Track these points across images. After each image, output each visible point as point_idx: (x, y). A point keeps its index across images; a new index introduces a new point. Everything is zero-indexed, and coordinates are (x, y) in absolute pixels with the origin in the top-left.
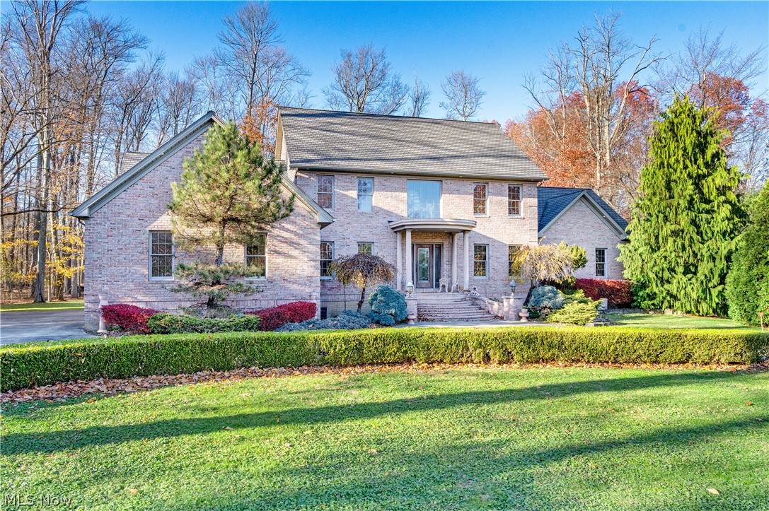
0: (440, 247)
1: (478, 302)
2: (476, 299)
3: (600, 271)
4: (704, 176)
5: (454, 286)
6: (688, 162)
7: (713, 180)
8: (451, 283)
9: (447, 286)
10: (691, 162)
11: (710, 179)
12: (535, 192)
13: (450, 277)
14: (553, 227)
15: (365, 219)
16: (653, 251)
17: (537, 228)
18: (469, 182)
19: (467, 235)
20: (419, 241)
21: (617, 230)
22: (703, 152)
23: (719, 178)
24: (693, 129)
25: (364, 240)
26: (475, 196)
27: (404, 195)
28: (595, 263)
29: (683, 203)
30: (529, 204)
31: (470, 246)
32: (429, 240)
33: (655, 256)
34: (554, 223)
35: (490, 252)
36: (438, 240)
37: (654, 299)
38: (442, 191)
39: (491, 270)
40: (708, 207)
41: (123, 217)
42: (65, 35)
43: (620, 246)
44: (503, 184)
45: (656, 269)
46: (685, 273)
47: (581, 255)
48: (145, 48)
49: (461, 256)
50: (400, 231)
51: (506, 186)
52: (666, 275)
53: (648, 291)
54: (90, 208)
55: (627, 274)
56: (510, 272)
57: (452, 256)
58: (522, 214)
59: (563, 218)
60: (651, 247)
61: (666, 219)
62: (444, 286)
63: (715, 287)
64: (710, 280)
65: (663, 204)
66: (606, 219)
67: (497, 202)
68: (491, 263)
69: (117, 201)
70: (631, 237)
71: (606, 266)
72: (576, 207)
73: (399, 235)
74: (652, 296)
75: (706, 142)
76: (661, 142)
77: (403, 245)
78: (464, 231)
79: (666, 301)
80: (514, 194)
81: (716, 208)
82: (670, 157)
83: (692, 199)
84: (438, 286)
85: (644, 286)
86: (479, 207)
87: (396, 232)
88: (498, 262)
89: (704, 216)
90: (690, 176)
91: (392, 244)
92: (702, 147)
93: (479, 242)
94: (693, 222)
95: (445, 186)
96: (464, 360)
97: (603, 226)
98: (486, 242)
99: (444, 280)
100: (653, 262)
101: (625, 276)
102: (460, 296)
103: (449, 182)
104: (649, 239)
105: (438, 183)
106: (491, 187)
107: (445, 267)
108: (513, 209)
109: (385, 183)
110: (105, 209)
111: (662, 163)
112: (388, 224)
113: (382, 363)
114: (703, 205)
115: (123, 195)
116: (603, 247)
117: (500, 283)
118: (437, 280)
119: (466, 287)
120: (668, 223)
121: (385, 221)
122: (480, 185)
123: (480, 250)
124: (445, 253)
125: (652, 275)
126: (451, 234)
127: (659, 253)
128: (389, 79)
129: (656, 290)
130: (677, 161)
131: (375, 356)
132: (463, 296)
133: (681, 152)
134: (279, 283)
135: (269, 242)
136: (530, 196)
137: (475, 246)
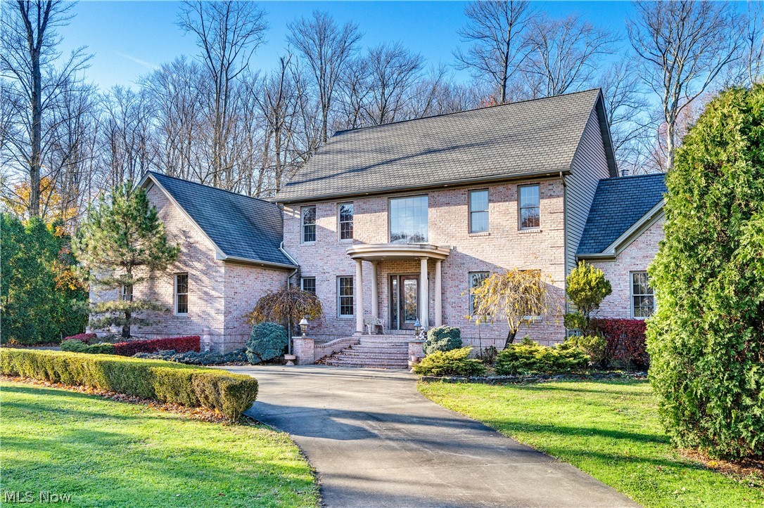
12: (556, 189)
18: (463, 191)
25: (343, 273)
27: (384, 218)
30: (551, 210)
44: (510, 186)
51: (513, 189)
58: (542, 227)
67: (501, 213)
93: (475, 268)
95: (431, 200)
98: (485, 269)
103: (437, 194)
109: (364, 206)
134: (195, 319)
135: (189, 281)
136: (551, 196)
137: (472, 275)
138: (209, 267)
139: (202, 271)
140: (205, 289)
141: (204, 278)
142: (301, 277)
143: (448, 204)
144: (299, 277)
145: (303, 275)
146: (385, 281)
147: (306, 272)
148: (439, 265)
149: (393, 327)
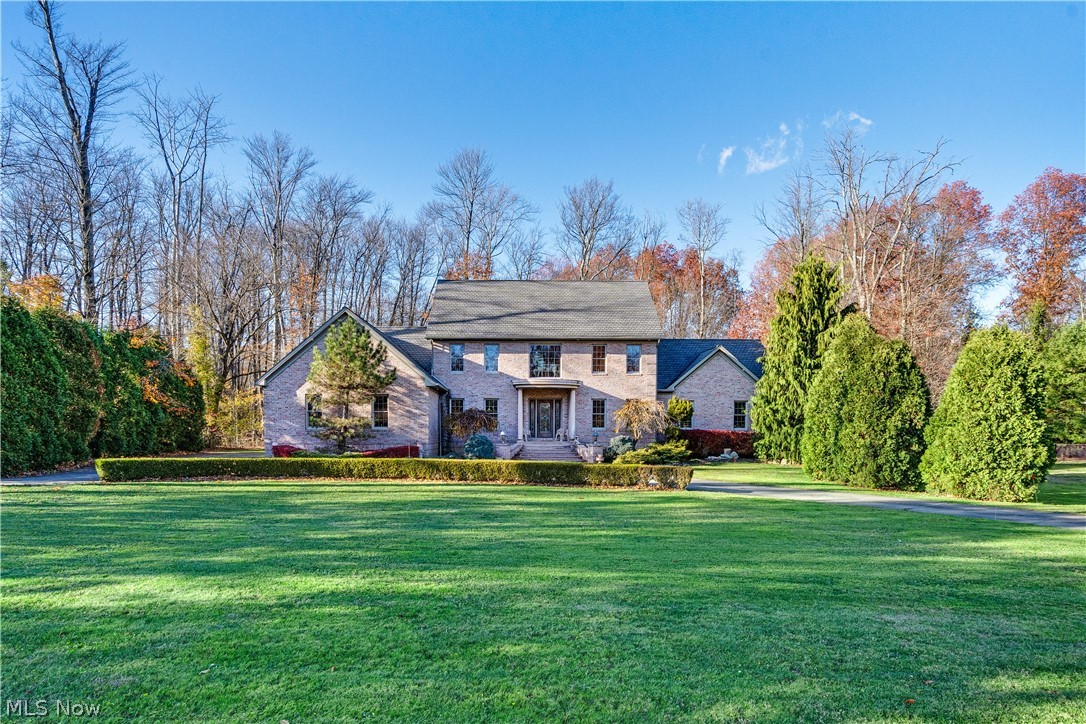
0: (559, 401)
3: (739, 423)
4: (819, 332)
6: (804, 319)
7: (824, 336)
10: (807, 319)
11: (821, 335)
12: (655, 349)
14: (686, 382)
15: (491, 380)
16: (769, 403)
17: (656, 384)
18: (588, 344)
20: (540, 397)
25: (492, 396)
26: (594, 356)
27: (526, 358)
28: (734, 415)
29: (791, 359)
30: (648, 362)
31: (588, 401)
32: (550, 397)
33: (767, 408)
35: (608, 407)
36: (558, 396)
38: (561, 352)
39: (609, 422)
40: (813, 362)
41: (288, 385)
42: (300, 196)
44: (621, 344)
46: (792, 424)
48: (370, 202)
49: (579, 411)
50: (516, 388)
51: (624, 347)
52: (775, 427)
53: (763, 441)
54: (267, 379)
57: (569, 410)
58: (641, 372)
59: (698, 372)
65: (776, 359)
66: (745, 372)
67: (615, 361)
68: (608, 416)
69: (284, 374)
71: (745, 418)
72: (713, 361)
82: (789, 313)
84: (557, 436)
85: (763, 436)
86: (598, 366)
88: (615, 415)
90: (804, 332)
91: (513, 400)
93: (596, 397)
95: (564, 348)
97: (743, 380)
98: (603, 397)
99: (560, 431)
100: (765, 415)
103: (568, 344)
104: (767, 392)
106: (609, 348)
107: (564, 419)
108: (632, 367)
109: (509, 348)
110: (276, 380)
112: (511, 383)
114: (809, 360)
115: (287, 370)
116: (742, 399)
118: (556, 431)
119: (572, 437)
121: (508, 381)
122: (599, 347)
123: (599, 405)
124: (564, 407)
125: (764, 428)
126: (568, 392)
133: (796, 309)
134: (397, 431)
135: (389, 401)
136: (649, 353)
137: (594, 402)
138: (411, 391)
139: (404, 394)
140: (407, 408)
141: (406, 399)
142: (450, 397)
143: (577, 352)
144: (449, 397)
145: (453, 397)
146: (527, 403)
147: (455, 394)
148: (573, 393)
149: (533, 435)
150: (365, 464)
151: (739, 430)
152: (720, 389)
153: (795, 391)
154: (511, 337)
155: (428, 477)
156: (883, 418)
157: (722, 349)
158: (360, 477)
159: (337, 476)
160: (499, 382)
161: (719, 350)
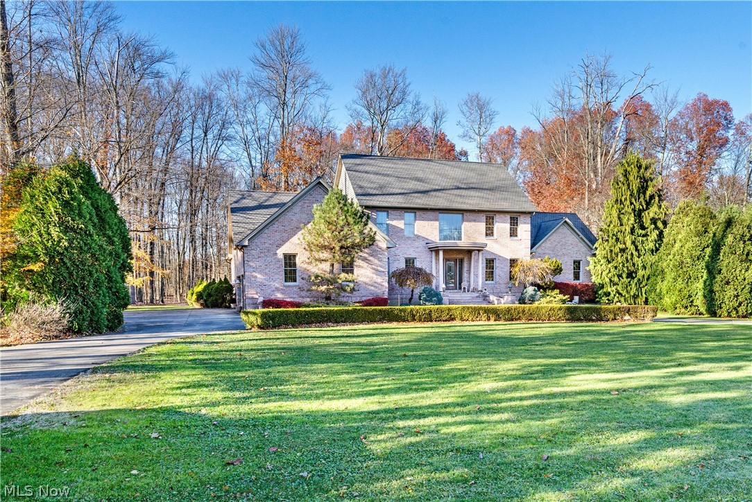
0: (462, 261)
1: (487, 298)
2: (486, 296)
3: (577, 277)
4: (644, 210)
5: (472, 287)
6: (633, 200)
7: (648, 214)
8: (469, 286)
9: (466, 288)
10: (636, 200)
11: (646, 212)
12: (529, 220)
13: (469, 282)
14: (543, 245)
15: (410, 242)
16: (609, 262)
17: (530, 247)
18: (482, 215)
19: (481, 253)
20: (447, 257)
21: (589, 246)
22: (644, 193)
23: (653, 211)
24: (638, 176)
25: (409, 256)
26: (487, 224)
27: (437, 224)
28: (573, 271)
29: (628, 229)
30: (525, 229)
31: (482, 260)
32: (455, 256)
33: (609, 266)
34: (543, 242)
35: (496, 264)
36: (461, 256)
37: (609, 296)
38: (463, 220)
39: (497, 277)
40: (643, 232)
41: (267, 245)
43: (589, 258)
44: (506, 215)
45: (610, 275)
46: (627, 278)
47: (558, 266)
49: (476, 267)
50: (435, 250)
51: (508, 217)
52: (616, 279)
53: (605, 290)
55: (594, 279)
56: (511, 279)
57: (470, 267)
58: (520, 237)
59: (550, 238)
60: (608, 260)
61: (617, 240)
62: (464, 288)
63: (644, 287)
64: (641, 283)
65: (616, 230)
66: (581, 238)
67: (501, 226)
68: (497, 272)
70: (597, 252)
71: (581, 273)
72: (560, 230)
73: (434, 253)
74: (608, 294)
75: (647, 186)
76: (618, 185)
77: (437, 259)
78: (479, 251)
79: (616, 297)
80: (514, 222)
81: (649, 233)
82: (622, 196)
83: (634, 227)
84: (460, 288)
85: (602, 286)
86: (489, 233)
87: (431, 251)
88: (501, 271)
89: (640, 238)
90: (634, 210)
91: (428, 259)
92: (643, 189)
93: (489, 257)
94: (633, 243)
95: (465, 217)
96: (478, 319)
97: (580, 244)
98: (494, 257)
99: (464, 284)
100: (608, 271)
101: (593, 281)
102: (476, 294)
103: (468, 214)
104: (607, 254)
105: (461, 216)
106: (497, 218)
107: (465, 275)
108: (513, 233)
109: (424, 216)
111: (617, 200)
112: (425, 245)
113: (440, 320)
114: (641, 231)
116: (579, 259)
117: (503, 286)
118: (460, 284)
119: (480, 289)
120: (619, 243)
121: (424, 243)
122: (490, 216)
123: (490, 263)
124: (465, 265)
125: (607, 280)
126: (469, 252)
127: (612, 264)
128: (410, 98)
129: (609, 290)
130: (626, 199)
131: (437, 317)
132: (477, 295)
133: (629, 193)
134: (362, 286)
135: (356, 260)
136: (525, 223)
137: (487, 260)
143: (475, 221)
148: (474, 253)
150: (425, 310)
151: (577, 282)
152: (564, 251)
153: (632, 254)
154: (427, 207)
155: (470, 319)
156: (743, 271)
157: (567, 220)
158: (420, 321)
159: (404, 320)
160: (416, 244)
161: (566, 222)
